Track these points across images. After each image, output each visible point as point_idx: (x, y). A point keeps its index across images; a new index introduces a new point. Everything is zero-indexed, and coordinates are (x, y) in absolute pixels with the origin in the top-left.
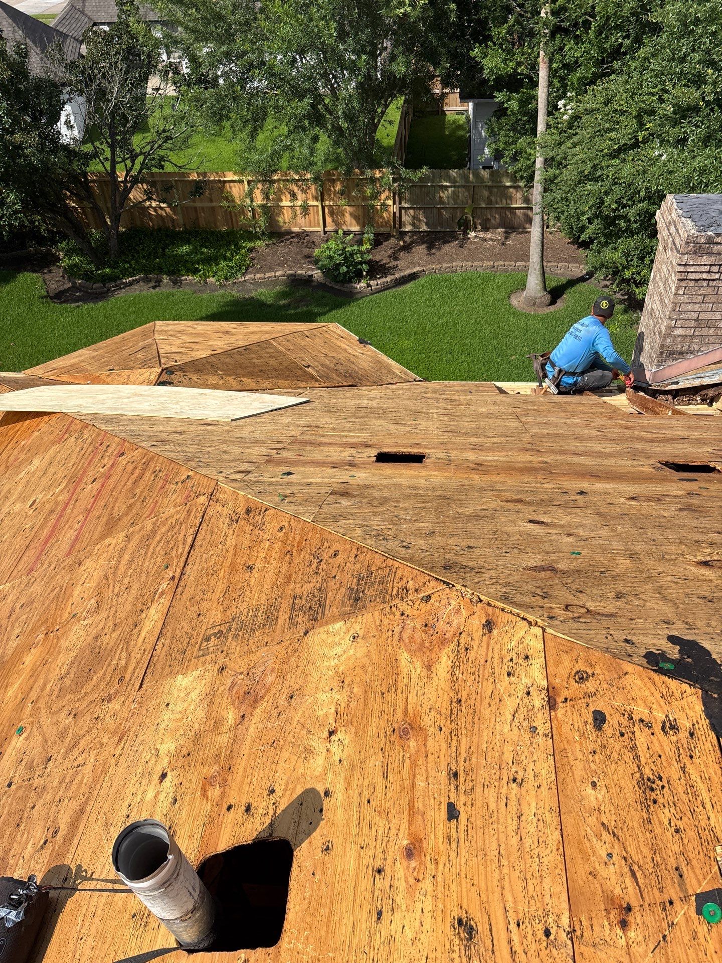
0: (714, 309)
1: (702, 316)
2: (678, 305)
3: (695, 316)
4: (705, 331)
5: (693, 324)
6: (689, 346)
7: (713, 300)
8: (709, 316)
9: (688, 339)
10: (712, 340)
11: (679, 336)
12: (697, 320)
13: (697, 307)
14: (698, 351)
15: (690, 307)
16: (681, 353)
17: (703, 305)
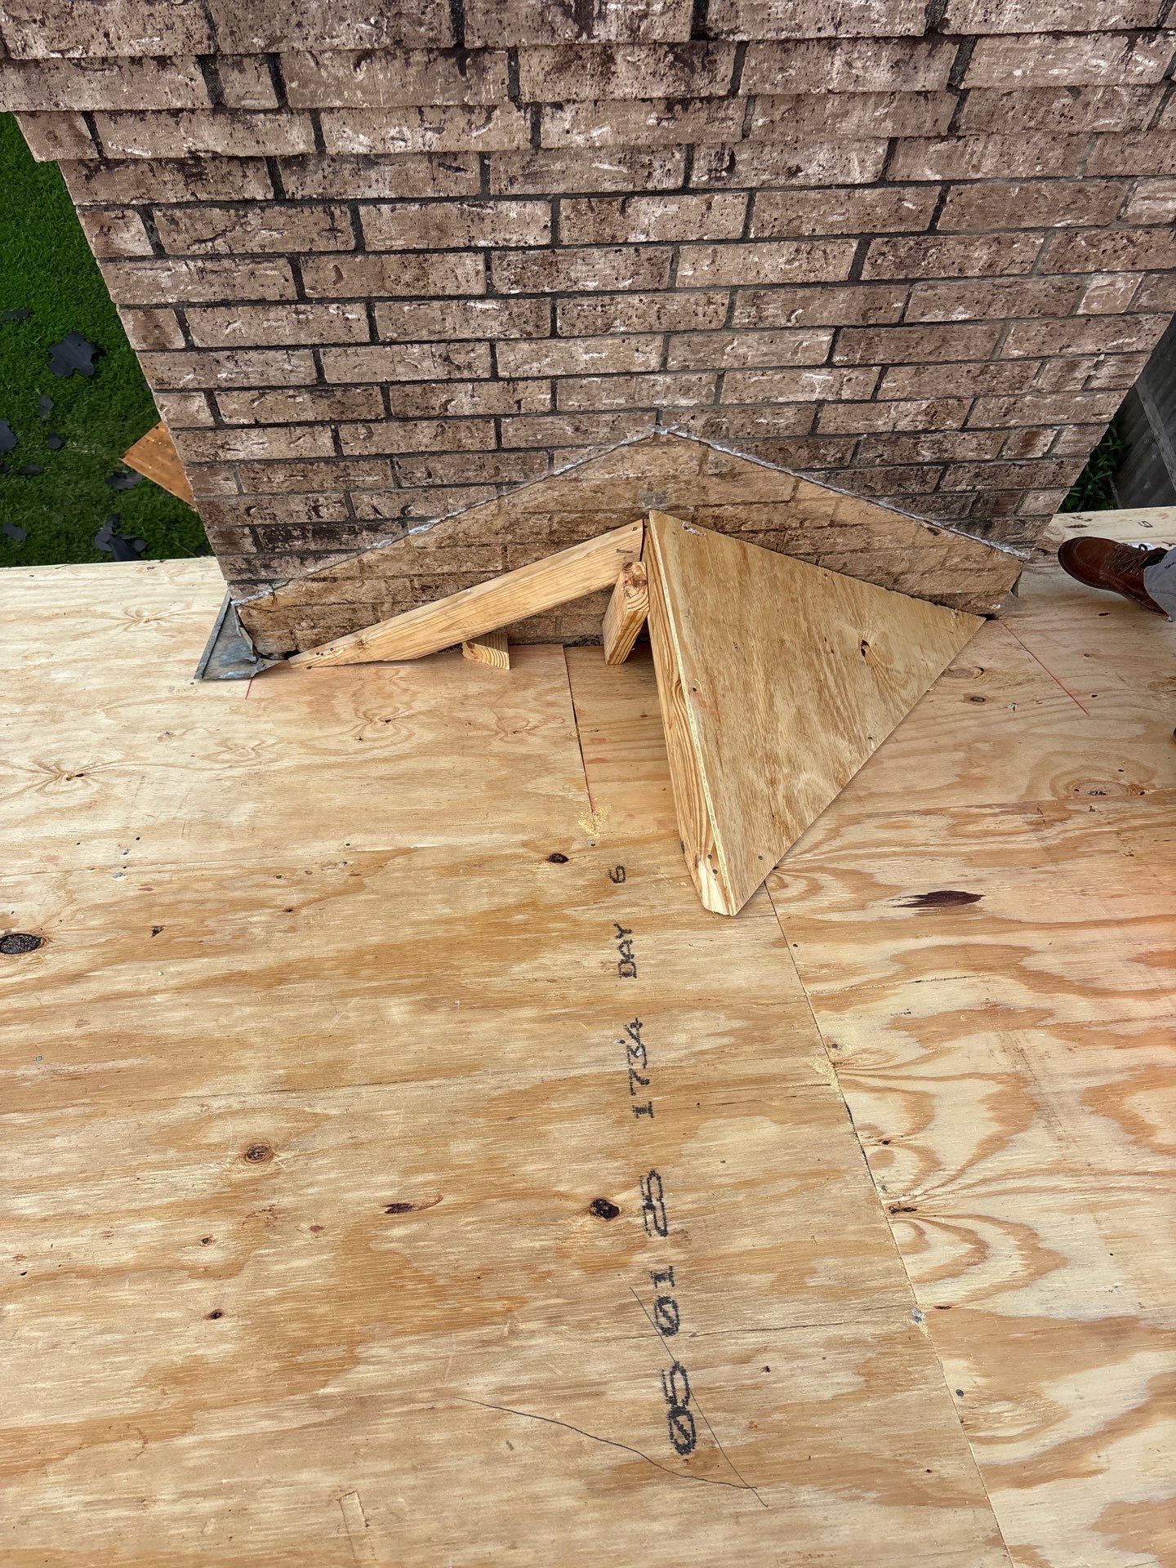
0: (386, 332)
1: (338, 367)
2: (167, 319)
3: (301, 368)
4: (391, 437)
5: (307, 408)
6: (347, 502)
7: (356, 285)
8: (376, 365)
9: (324, 476)
10: (444, 470)
11: (269, 463)
12: (319, 386)
13: (281, 325)
14: (404, 519)
15: (240, 326)
16: (325, 531)
17: (311, 312)
